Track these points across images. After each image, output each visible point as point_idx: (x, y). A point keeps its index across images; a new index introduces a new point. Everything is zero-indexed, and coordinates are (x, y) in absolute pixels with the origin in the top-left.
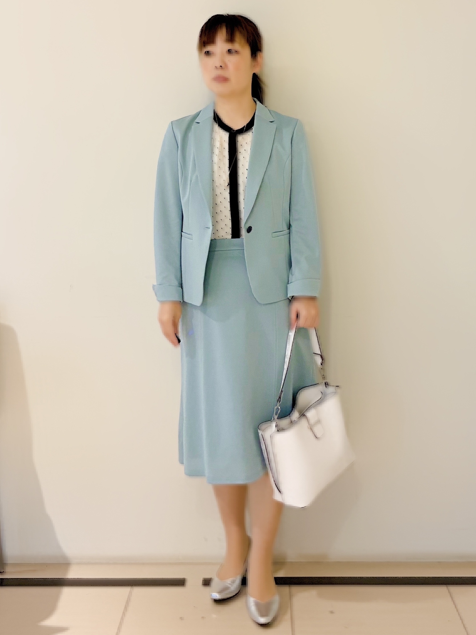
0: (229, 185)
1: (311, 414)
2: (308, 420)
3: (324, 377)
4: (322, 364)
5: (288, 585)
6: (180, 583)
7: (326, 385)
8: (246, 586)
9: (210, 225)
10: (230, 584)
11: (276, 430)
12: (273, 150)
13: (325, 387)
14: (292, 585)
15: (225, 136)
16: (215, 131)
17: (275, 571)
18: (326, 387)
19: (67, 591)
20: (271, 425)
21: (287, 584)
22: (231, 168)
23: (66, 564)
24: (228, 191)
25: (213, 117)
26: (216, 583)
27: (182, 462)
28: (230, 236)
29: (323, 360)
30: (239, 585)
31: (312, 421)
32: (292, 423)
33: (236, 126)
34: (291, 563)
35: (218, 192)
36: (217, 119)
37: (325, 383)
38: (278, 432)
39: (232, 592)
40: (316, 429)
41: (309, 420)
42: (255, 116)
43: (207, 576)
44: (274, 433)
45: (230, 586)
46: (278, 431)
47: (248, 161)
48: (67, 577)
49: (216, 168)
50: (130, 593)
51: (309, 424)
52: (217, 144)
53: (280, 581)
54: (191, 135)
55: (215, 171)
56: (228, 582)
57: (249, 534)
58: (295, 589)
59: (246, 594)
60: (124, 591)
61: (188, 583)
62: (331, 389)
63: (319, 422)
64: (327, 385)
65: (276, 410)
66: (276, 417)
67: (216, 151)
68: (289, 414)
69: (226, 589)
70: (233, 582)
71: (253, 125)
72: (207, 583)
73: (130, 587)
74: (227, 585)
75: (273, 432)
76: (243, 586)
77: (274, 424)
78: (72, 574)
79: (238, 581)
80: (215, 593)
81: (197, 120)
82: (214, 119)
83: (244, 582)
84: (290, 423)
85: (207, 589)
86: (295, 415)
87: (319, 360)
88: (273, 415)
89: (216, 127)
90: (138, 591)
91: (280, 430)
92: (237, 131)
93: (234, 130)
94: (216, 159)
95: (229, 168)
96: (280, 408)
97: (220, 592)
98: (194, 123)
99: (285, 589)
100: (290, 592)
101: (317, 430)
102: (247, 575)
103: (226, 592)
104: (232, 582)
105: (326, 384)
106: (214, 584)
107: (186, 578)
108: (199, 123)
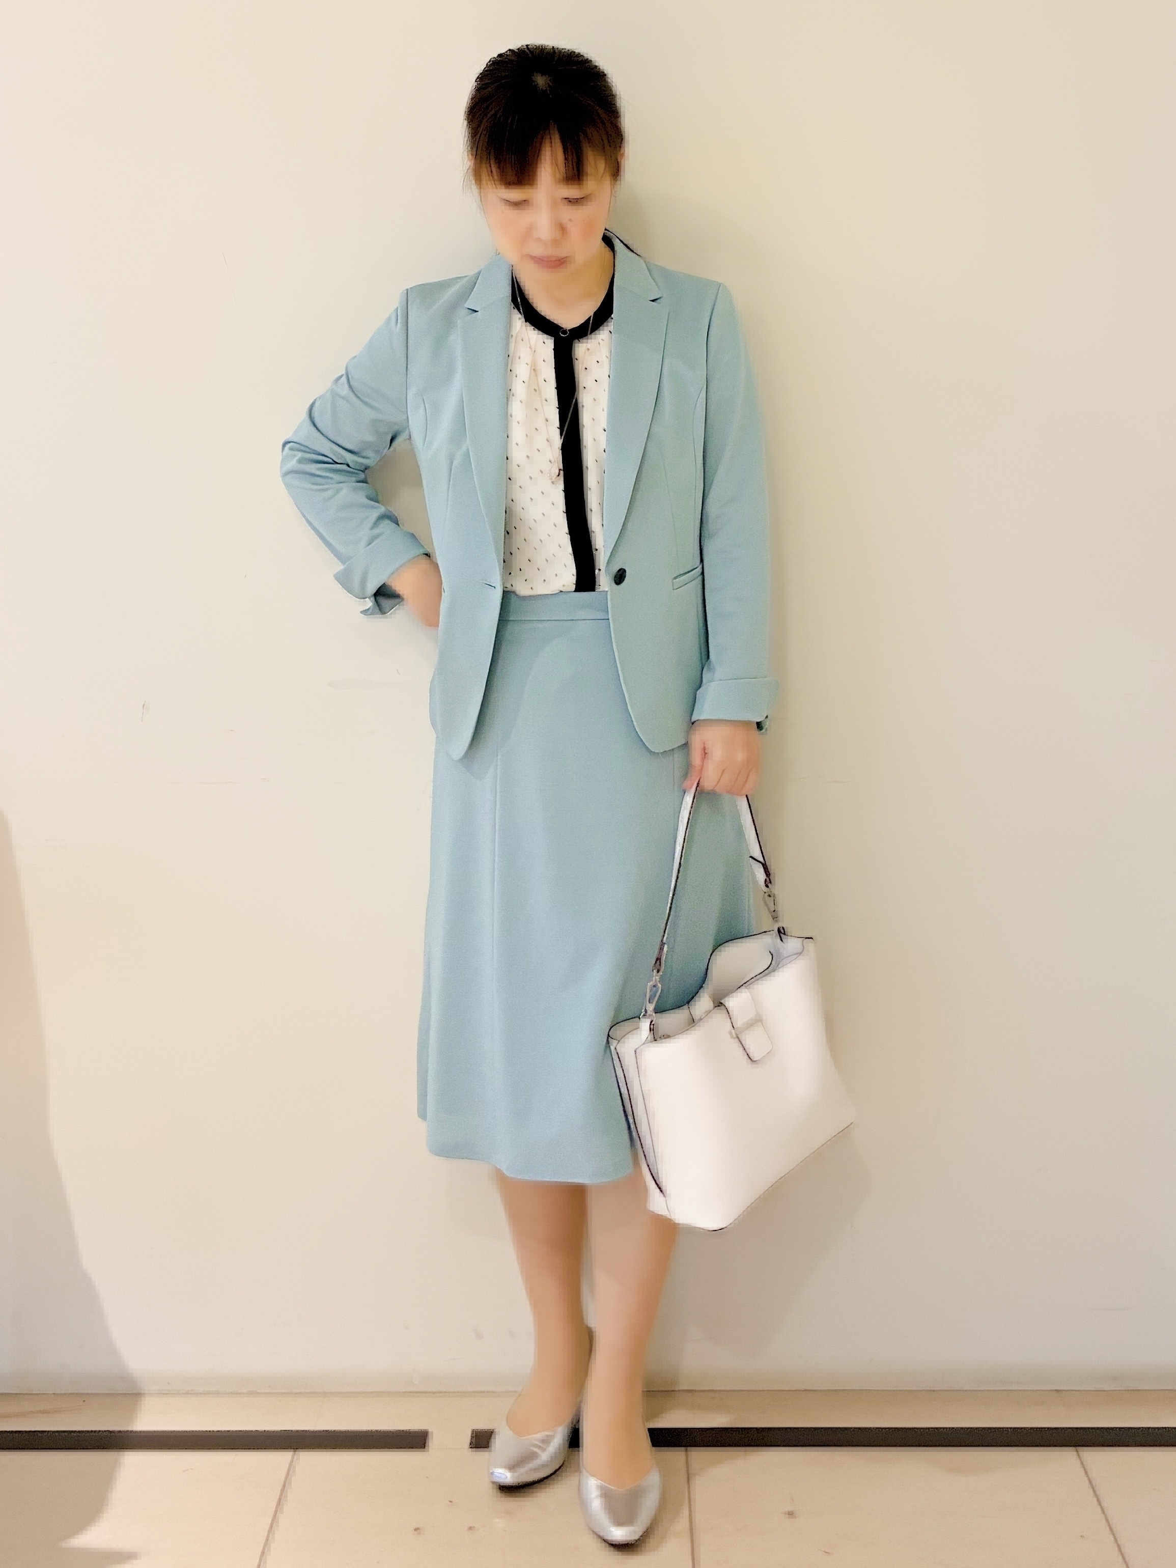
0: (562, 472)
1: (735, 1002)
2: (730, 1017)
3: (775, 917)
4: (769, 885)
5: (683, 1448)
6: (415, 1441)
7: (782, 935)
10: (537, 1446)
11: (650, 1037)
12: (664, 375)
13: (779, 940)
14: (691, 1447)
15: (545, 346)
16: (514, 336)
17: (653, 1413)
18: (782, 940)
19: (133, 1463)
20: (638, 1028)
21: (680, 1444)
22: (565, 429)
23: (129, 1395)
25: (510, 295)
26: (504, 1443)
30: (562, 1447)
31: (741, 1019)
32: (692, 1020)
33: (569, 320)
34: (692, 1394)
37: (779, 930)
38: (653, 1042)
39: (544, 1466)
40: (751, 1040)
41: (732, 1017)
42: (614, 288)
43: (483, 1425)
44: (644, 1043)
45: (538, 1450)
46: (654, 1039)
48: (130, 1429)
50: (292, 1467)
51: (732, 1025)
53: (662, 1439)
54: (456, 343)
56: (533, 1440)
58: (699, 1455)
59: (578, 1469)
60: (280, 1459)
61: (434, 1442)
62: (792, 944)
63: (757, 1021)
64: (784, 934)
65: (650, 991)
66: (651, 1007)
68: (688, 1002)
69: (529, 1457)
70: (546, 1441)
72: (481, 1441)
73: (288, 1453)
74: (531, 1447)
75: (642, 1042)
77: (645, 1025)
78: (144, 1421)
79: (559, 1437)
80: (501, 1467)
81: (470, 304)
84: (688, 1022)
85: (481, 1456)
86: (703, 1003)
88: (643, 1004)
89: (518, 321)
90: (309, 1459)
92: (573, 330)
93: (565, 332)
95: (561, 428)
96: (662, 986)
97: (512, 1468)
98: (462, 312)
99: (676, 1456)
100: (687, 1464)
101: (755, 1042)
102: (580, 1424)
103: (532, 1465)
104: (542, 1441)
105: (781, 932)
106: (497, 1442)
107: (430, 1430)
108: (476, 311)
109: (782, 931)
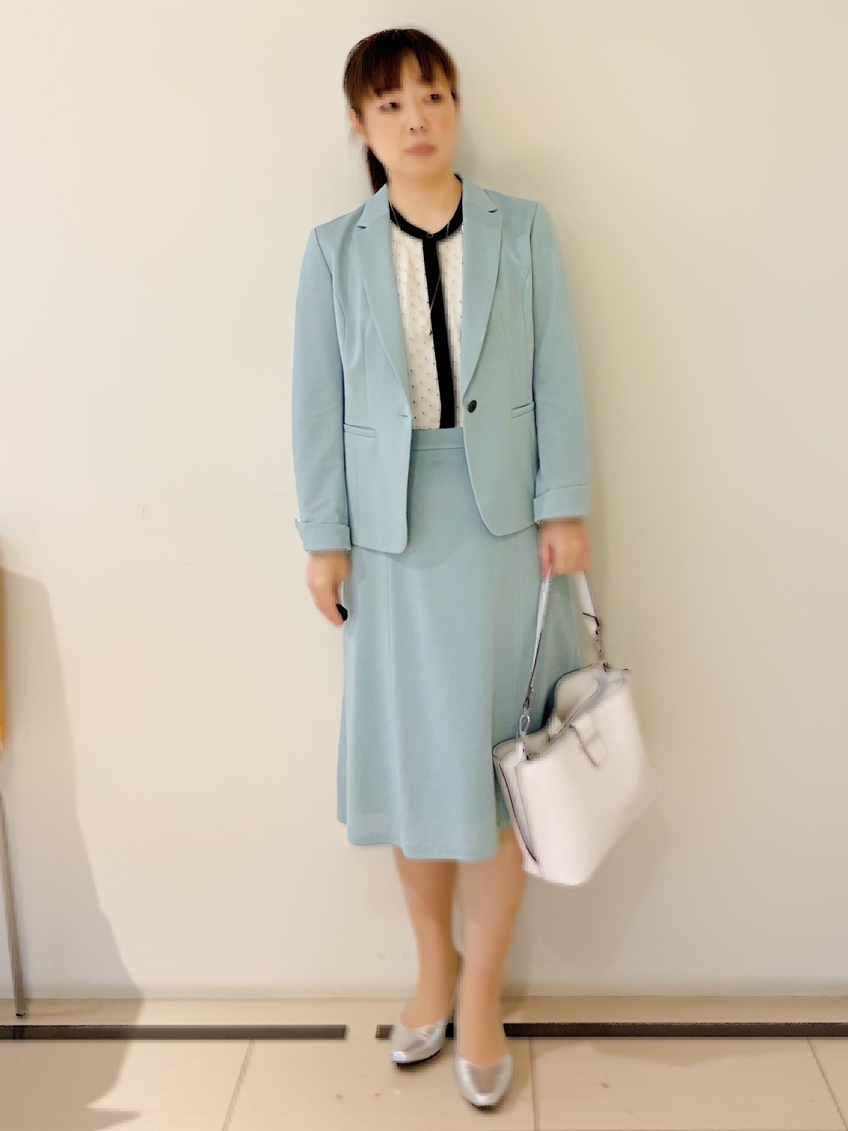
0: (432, 334)
1: (583, 724)
2: (577, 733)
3: (601, 654)
4: (598, 632)
5: (528, 1038)
6: (337, 1033)
8: (453, 1039)
9: (407, 411)
10: (425, 1036)
11: (525, 757)
12: (502, 260)
13: (604, 672)
14: (535, 1037)
15: (416, 247)
16: (395, 240)
17: (507, 1012)
18: (606, 672)
19: (137, 1049)
20: (515, 749)
21: (527, 1036)
22: (433, 302)
23: (135, 1000)
24: (431, 344)
25: (389, 217)
26: (399, 1034)
27: (342, 819)
28: (438, 424)
29: (598, 624)
30: (441, 1036)
31: (585, 736)
32: (550, 740)
33: (433, 226)
34: (535, 999)
35: (412, 348)
36: (397, 218)
37: (604, 665)
38: (528, 761)
39: (428, 1050)
40: (593, 750)
41: (579, 734)
42: (463, 204)
43: (385, 1022)
44: (521, 762)
45: (425, 1039)
46: (528, 759)
47: (461, 287)
48: (137, 1024)
49: (405, 307)
50: (249, 1051)
51: (579, 740)
52: (403, 265)
53: (513, 1031)
54: (354, 251)
55: (404, 313)
56: (422, 1031)
57: (459, 946)
58: (540, 1044)
59: (453, 1053)
60: (239, 1047)
61: (351, 1035)
62: (613, 676)
63: (596, 736)
64: (608, 668)
66: (523, 732)
67: (403, 277)
68: (545, 725)
69: (419, 1043)
70: (431, 1032)
71: (462, 221)
72: (384, 1033)
73: (248, 1041)
74: (420, 1036)
75: (519, 760)
76: (448, 1039)
77: (520, 747)
78: (146, 1019)
79: (439, 1030)
80: (399, 1051)
81: (360, 223)
82: (392, 218)
83: (450, 1031)
84: (546, 743)
85: (384, 1044)
86: (555, 725)
87: (593, 627)
89: (397, 233)
90: (263, 1047)
91: (530, 757)
92: (435, 235)
93: (430, 235)
94: (404, 290)
95: (430, 303)
96: (530, 718)
97: (406, 1050)
98: (356, 229)
99: (523, 1044)
100: (531, 1050)
101: (595, 750)
102: (454, 1021)
103: (418, 1050)
104: (428, 1032)
105: (606, 667)
106: (396, 1035)
107: (347, 1024)
108: (364, 228)
109: (606, 665)
